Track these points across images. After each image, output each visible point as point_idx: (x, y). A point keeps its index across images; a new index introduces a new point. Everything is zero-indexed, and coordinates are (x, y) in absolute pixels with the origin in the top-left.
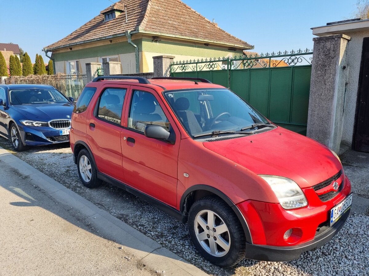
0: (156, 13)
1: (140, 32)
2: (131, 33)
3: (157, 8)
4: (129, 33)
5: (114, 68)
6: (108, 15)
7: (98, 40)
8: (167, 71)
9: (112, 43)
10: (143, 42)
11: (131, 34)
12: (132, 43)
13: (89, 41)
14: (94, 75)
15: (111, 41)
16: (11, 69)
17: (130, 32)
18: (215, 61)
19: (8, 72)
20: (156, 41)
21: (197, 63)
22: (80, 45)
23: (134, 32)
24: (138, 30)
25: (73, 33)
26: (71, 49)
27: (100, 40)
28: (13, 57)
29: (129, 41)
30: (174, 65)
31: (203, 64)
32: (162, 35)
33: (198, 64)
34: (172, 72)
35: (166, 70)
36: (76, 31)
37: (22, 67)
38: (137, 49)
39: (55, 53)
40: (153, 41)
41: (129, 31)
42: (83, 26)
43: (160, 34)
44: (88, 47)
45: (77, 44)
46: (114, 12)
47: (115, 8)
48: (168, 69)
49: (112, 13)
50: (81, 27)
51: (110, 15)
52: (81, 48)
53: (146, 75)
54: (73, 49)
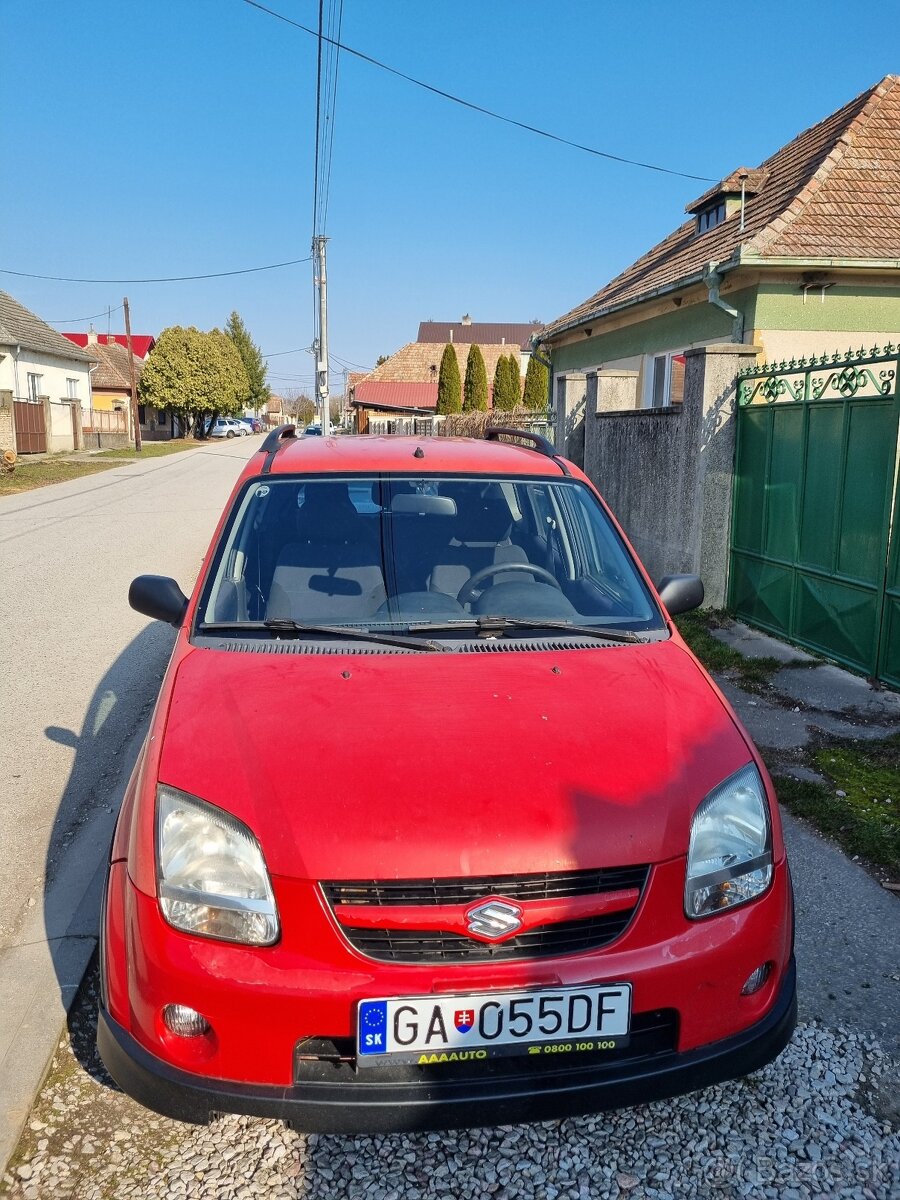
0: (852, 185)
1: (743, 262)
2: (719, 270)
3: (866, 164)
4: (712, 269)
5: (613, 390)
6: (708, 214)
7: (641, 299)
8: (720, 401)
9: (681, 307)
10: (759, 295)
11: (719, 274)
12: (722, 305)
13: (620, 307)
14: (573, 413)
15: (678, 301)
16: (496, 394)
17: (717, 267)
18: (861, 362)
19: (489, 402)
20: (816, 289)
21: (808, 371)
22: (603, 319)
23: (727, 267)
24: (738, 258)
25: (614, 282)
26: (589, 332)
27: (647, 301)
28: (505, 363)
29: (713, 296)
30: (749, 377)
31: (825, 374)
32: (836, 264)
33: (813, 375)
34: (743, 402)
35: (719, 398)
36: (623, 274)
37: (522, 389)
38: (740, 321)
39: (557, 346)
40: (801, 290)
41: (713, 265)
42: (644, 258)
43: (828, 263)
44: (625, 323)
45: (594, 319)
46: (724, 204)
47: (726, 188)
48: (726, 394)
49: (717, 208)
50: (637, 263)
51: (713, 216)
52: (609, 328)
53: (668, 414)
54: (593, 334)
